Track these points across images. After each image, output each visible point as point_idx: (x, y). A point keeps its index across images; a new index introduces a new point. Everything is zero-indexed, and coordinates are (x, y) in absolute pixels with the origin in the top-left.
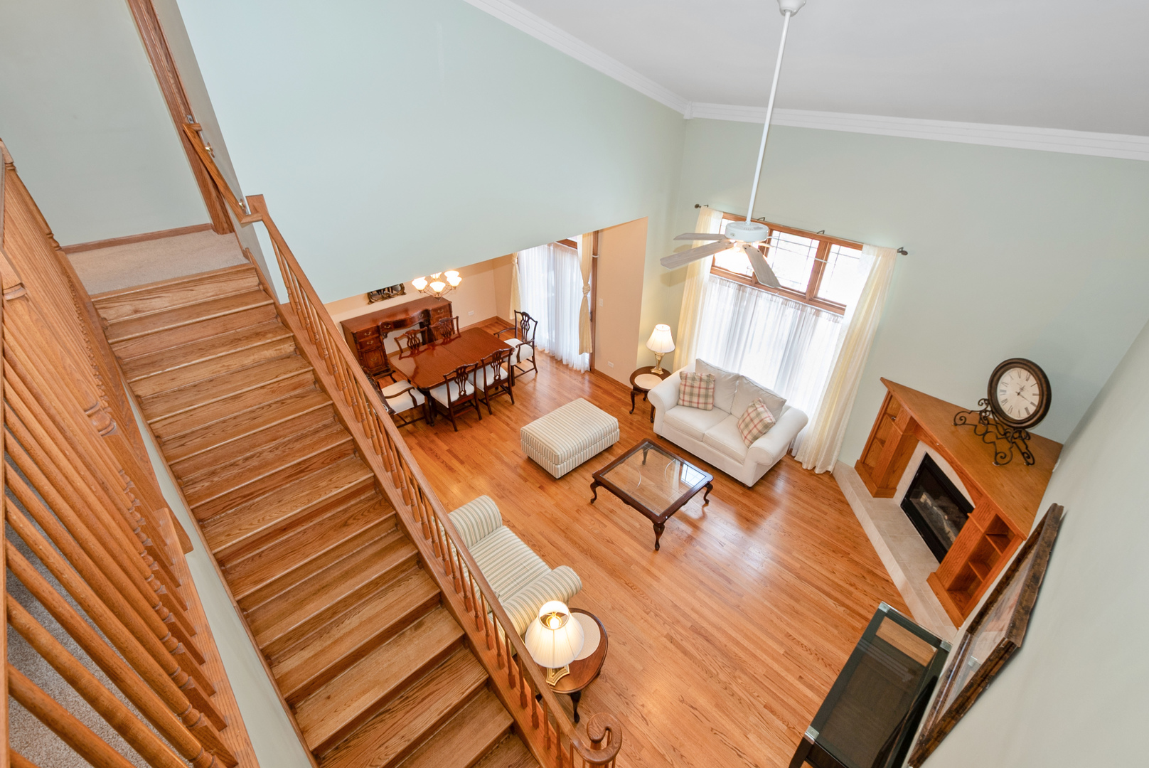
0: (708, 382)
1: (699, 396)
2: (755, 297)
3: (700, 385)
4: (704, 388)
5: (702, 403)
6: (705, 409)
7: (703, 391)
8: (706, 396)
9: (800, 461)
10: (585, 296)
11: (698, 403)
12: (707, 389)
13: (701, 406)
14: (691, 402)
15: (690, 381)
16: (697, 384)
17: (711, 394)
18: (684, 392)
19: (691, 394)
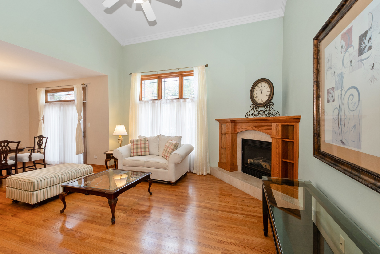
0: (144, 141)
1: (141, 148)
2: (160, 103)
3: (141, 143)
4: (143, 144)
5: (143, 152)
6: (145, 155)
7: (143, 145)
8: (145, 148)
9: (196, 173)
10: (79, 122)
11: (141, 152)
12: (145, 144)
13: (143, 153)
14: (137, 152)
15: (136, 142)
16: (139, 143)
17: (147, 146)
18: (133, 148)
19: (137, 148)
